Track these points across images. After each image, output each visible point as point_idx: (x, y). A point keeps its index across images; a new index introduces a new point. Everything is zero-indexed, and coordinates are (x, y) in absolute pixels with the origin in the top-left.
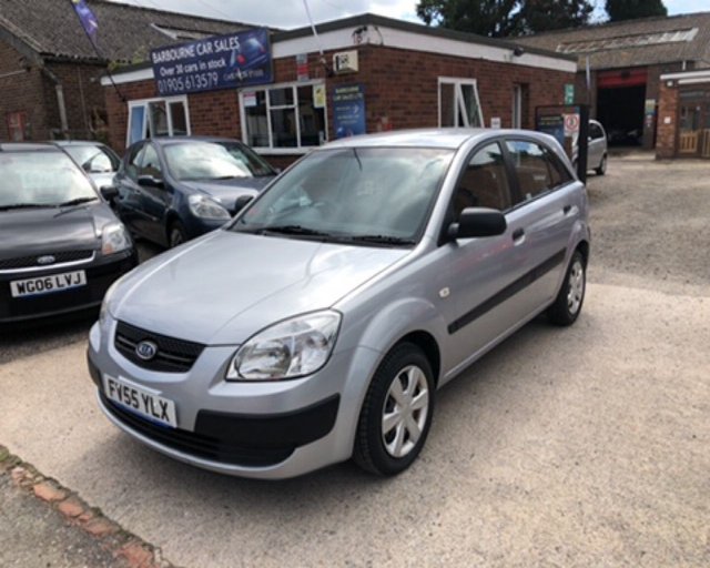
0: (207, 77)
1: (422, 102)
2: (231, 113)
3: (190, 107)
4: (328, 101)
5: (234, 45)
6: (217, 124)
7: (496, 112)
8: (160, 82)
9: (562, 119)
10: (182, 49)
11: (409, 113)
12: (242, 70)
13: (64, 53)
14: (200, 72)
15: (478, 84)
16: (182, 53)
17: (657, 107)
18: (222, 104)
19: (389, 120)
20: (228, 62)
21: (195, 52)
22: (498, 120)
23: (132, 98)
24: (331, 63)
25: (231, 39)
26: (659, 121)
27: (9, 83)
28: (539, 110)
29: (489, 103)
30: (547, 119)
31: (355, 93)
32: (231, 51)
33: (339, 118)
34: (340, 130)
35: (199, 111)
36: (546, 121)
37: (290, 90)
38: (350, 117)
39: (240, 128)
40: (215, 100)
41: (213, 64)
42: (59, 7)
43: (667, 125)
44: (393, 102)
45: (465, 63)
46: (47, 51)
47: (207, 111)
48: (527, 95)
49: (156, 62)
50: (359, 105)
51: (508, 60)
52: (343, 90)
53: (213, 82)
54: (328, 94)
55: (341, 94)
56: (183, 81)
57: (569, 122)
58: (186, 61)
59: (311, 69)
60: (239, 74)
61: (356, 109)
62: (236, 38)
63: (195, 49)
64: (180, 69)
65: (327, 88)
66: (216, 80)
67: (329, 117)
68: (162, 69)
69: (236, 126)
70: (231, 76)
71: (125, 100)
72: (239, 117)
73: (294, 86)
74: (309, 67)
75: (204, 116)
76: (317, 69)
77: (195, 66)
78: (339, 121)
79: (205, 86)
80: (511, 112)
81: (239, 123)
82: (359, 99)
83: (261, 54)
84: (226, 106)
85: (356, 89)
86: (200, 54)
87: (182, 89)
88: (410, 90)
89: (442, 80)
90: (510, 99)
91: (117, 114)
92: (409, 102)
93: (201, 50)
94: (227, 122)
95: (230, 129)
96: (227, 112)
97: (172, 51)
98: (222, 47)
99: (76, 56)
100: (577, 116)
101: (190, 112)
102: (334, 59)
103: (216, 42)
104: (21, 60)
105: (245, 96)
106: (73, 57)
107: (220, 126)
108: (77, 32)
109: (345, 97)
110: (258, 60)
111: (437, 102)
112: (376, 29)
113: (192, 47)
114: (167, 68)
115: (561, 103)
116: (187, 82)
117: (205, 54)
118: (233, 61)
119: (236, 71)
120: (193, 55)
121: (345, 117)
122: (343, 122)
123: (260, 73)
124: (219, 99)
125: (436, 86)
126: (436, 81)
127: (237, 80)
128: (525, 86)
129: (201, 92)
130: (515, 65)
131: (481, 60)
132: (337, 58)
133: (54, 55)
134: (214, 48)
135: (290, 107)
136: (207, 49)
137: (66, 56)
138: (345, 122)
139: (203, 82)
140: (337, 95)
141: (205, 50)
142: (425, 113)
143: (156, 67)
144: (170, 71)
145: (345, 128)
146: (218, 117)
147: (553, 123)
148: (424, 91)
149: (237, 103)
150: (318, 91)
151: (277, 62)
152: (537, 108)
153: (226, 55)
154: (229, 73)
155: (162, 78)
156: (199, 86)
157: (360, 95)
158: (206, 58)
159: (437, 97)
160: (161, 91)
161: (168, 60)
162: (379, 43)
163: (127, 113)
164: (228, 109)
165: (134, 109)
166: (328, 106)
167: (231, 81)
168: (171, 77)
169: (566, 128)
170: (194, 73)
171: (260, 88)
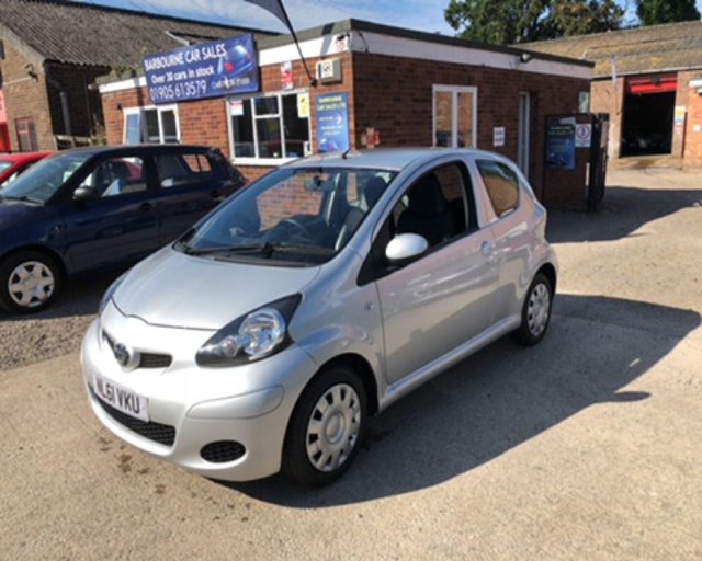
0: (196, 85)
1: (414, 112)
2: (219, 123)
3: (180, 115)
4: (311, 110)
5: (221, 52)
6: (205, 133)
7: (498, 121)
8: (152, 90)
9: (573, 129)
10: (172, 56)
11: (399, 123)
12: (229, 79)
13: (70, 61)
14: (189, 80)
15: (479, 92)
16: (172, 61)
17: (686, 114)
18: (211, 112)
19: (376, 130)
20: (215, 69)
21: (184, 60)
22: (502, 129)
23: (126, 106)
24: (314, 72)
25: (218, 46)
26: (688, 128)
27: (17, 90)
28: (549, 119)
29: (492, 111)
30: (558, 128)
31: (337, 102)
32: (218, 59)
33: (323, 128)
34: (323, 141)
35: (189, 119)
36: (556, 131)
37: (275, 99)
38: (333, 127)
39: (227, 137)
40: (203, 108)
41: (201, 72)
42: (74, 15)
43: (696, 133)
44: (380, 112)
45: (464, 70)
46: (52, 58)
47: (196, 119)
48: (536, 103)
49: (148, 69)
50: (342, 116)
51: (514, 67)
52: (327, 99)
53: (201, 90)
54: (312, 103)
55: (324, 104)
56: (174, 88)
57: (580, 132)
58: (175, 69)
59: (296, 77)
60: (226, 82)
61: (339, 119)
62: (223, 45)
63: (183, 56)
64: (170, 77)
65: (310, 97)
66: (204, 87)
67: (313, 128)
68: (154, 76)
69: (224, 135)
70: (219, 85)
71: (120, 107)
72: (227, 126)
73: (279, 95)
74: (293, 75)
75: (192, 124)
76: (301, 78)
77: (184, 73)
78: (323, 131)
79: (193, 94)
80: (517, 120)
81: (227, 132)
82: (342, 109)
83: (247, 61)
84: (214, 114)
85: (339, 98)
86: (189, 61)
87: (172, 97)
88: (399, 100)
89: (436, 88)
90: (517, 107)
91: (114, 122)
92: (399, 112)
93: (189, 58)
94: (215, 131)
95: (218, 138)
96: (215, 121)
97: (163, 58)
98: (209, 55)
99: (82, 64)
100: (590, 126)
101: (180, 120)
102: (317, 67)
103: (203, 49)
104: (27, 67)
105: (232, 104)
106: (79, 64)
107: (208, 135)
108: (88, 39)
109: (329, 107)
110: (245, 67)
111: (431, 111)
112: (361, 35)
113: (181, 54)
114: (157, 75)
115: (574, 112)
116: (177, 90)
117: (194, 62)
118: (220, 68)
119: (223, 79)
120: (182, 63)
121: (328, 128)
122: (326, 134)
123: (246, 81)
124: (207, 108)
125: (431, 95)
126: (431, 89)
127: (224, 88)
128: (534, 95)
129: (191, 100)
130: (521, 73)
131: (482, 68)
132: (320, 66)
133: (59, 62)
134: (202, 56)
135: (275, 116)
136: (195, 56)
137: (72, 64)
138: (329, 133)
139: (192, 90)
140: (321, 104)
141: (193, 58)
142: (417, 123)
143: (148, 75)
144: (161, 79)
145: (329, 139)
146: (206, 126)
147: (564, 133)
148: (416, 100)
149: (225, 111)
150: (303, 100)
151: (263, 70)
152: (547, 116)
153: (214, 62)
154: (217, 81)
155: (153, 86)
156: (188, 94)
157: (344, 105)
158: (194, 66)
159: (431, 106)
160: (153, 99)
161: (159, 67)
162: (364, 50)
163: (123, 121)
164: (215, 117)
165: (128, 116)
166: (312, 115)
167: (218, 89)
168: (162, 85)
169: (577, 138)
170: (183, 81)
171: (246, 98)
